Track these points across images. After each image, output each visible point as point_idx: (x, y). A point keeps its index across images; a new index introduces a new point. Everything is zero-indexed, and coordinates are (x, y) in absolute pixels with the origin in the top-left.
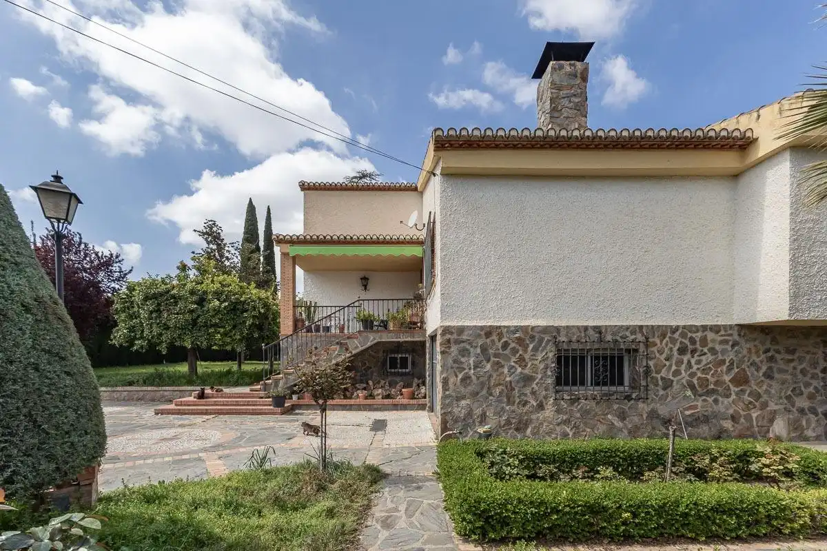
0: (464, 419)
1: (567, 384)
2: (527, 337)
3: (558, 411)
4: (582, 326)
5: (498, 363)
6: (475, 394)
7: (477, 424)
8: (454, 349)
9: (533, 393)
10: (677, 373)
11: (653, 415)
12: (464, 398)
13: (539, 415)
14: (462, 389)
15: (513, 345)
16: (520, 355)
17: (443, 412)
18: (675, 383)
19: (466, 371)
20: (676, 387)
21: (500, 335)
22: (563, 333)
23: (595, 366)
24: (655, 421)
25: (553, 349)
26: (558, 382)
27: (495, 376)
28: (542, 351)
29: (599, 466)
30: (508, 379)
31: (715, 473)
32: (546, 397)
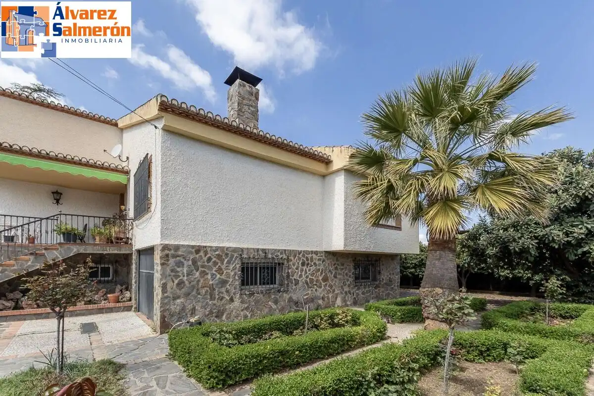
0: (179, 314)
1: (247, 284)
2: (223, 254)
3: (242, 302)
4: (256, 248)
5: (204, 271)
6: (187, 295)
7: (189, 316)
8: (172, 261)
9: (227, 291)
10: (301, 276)
11: (290, 300)
12: (179, 297)
13: (231, 305)
14: (178, 291)
15: (214, 259)
16: (219, 266)
17: (162, 309)
18: (300, 282)
19: (180, 278)
20: (300, 283)
21: (206, 253)
22: (245, 252)
23: (263, 273)
24: (291, 303)
25: (240, 263)
26: (243, 284)
27: (202, 281)
28: (233, 264)
29: (272, 332)
30: (211, 283)
31: (322, 326)
32: (234, 294)
